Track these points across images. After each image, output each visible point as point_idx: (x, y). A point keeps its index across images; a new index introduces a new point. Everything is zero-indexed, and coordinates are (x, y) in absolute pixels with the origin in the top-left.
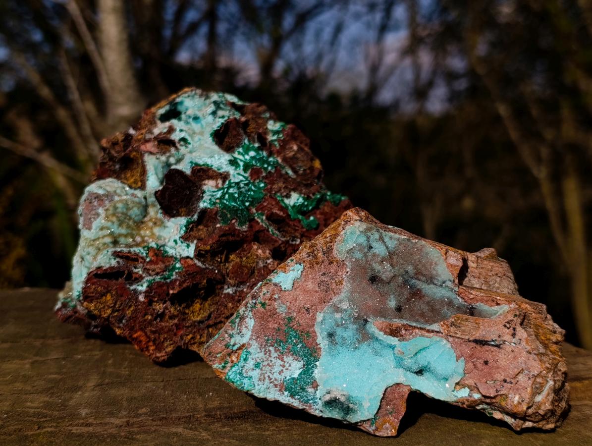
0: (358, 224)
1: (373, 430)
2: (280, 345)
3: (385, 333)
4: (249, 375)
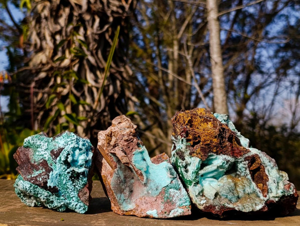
0: (121, 209)
1: (168, 159)
2: (171, 199)
3: (143, 177)
4: (185, 200)
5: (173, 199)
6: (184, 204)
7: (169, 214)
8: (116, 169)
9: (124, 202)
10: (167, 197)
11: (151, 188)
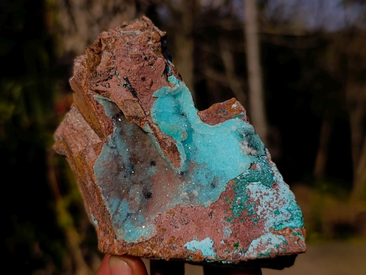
0: (120, 237)
1: (244, 112)
2: (252, 210)
3: (179, 154)
4: (288, 212)
5: (257, 210)
6: (286, 225)
7: (247, 250)
8: (110, 136)
9: (129, 221)
10: (241, 205)
11: (198, 184)
